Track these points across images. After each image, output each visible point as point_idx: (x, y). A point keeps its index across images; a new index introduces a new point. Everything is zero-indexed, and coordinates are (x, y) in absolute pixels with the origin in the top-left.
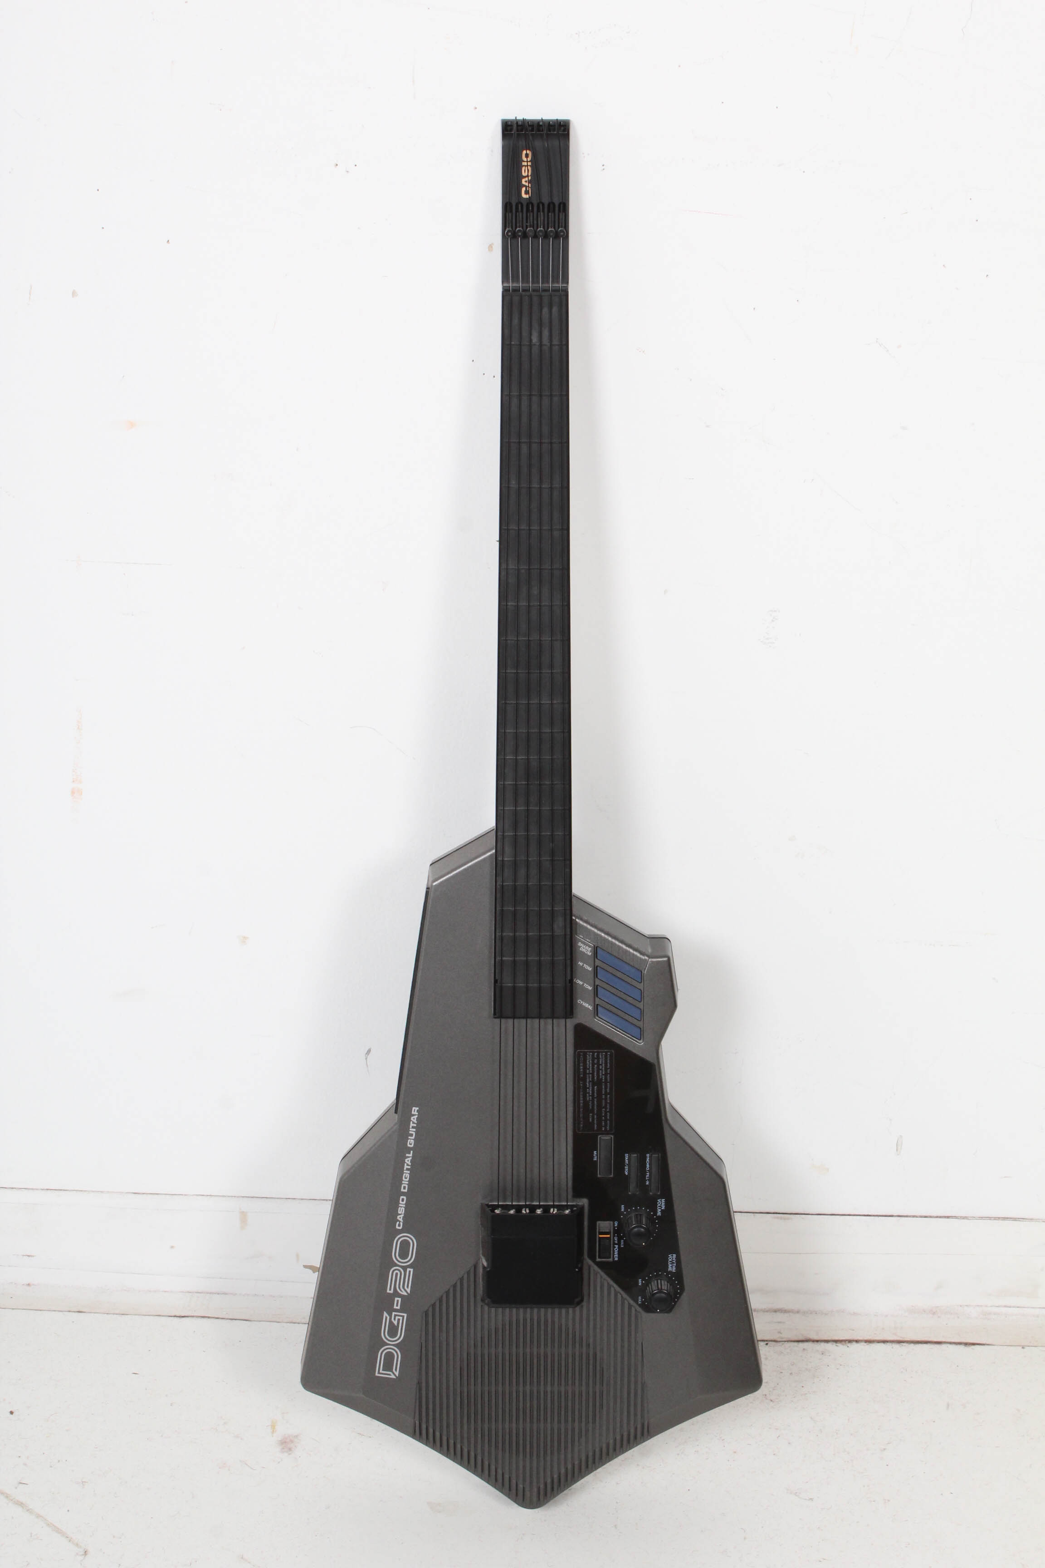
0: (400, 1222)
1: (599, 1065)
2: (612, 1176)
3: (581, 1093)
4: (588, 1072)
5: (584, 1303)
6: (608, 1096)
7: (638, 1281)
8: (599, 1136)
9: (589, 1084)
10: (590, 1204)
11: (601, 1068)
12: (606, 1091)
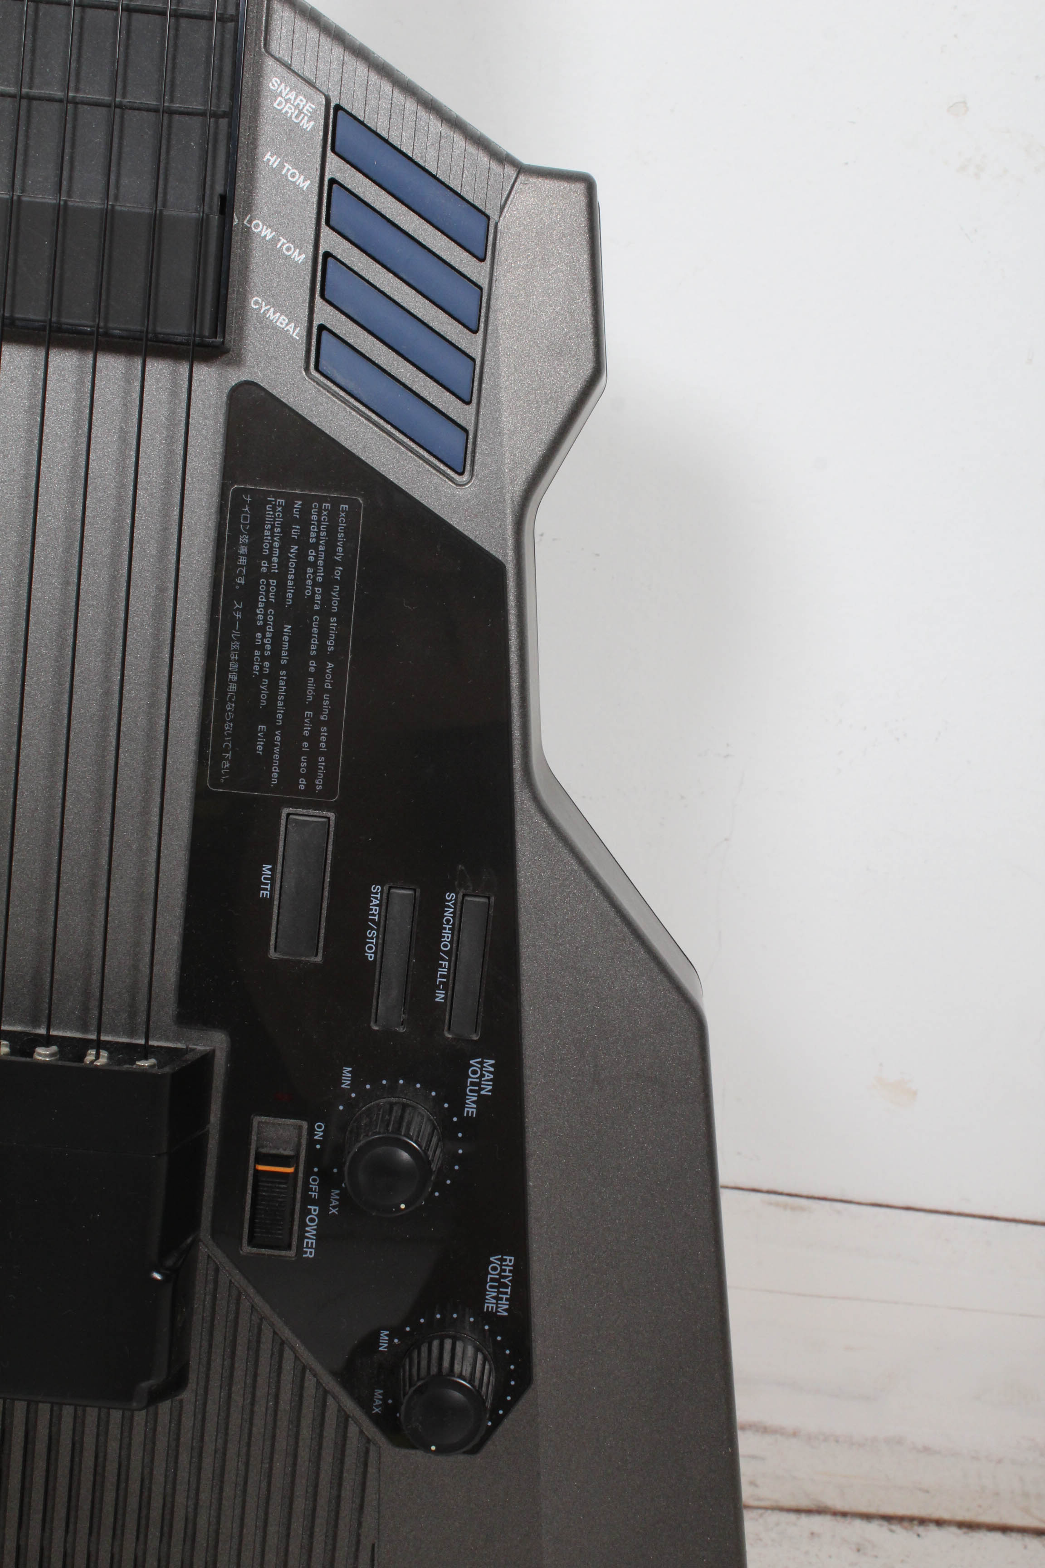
1: (304, 545)
2: (319, 959)
3: (235, 645)
4: (264, 570)
5: (187, 1395)
6: (330, 665)
7: (378, 1337)
8: (285, 811)
9: (265, 615)
10: (234, 1054)
11: (311, 559)
12: (322, 646)
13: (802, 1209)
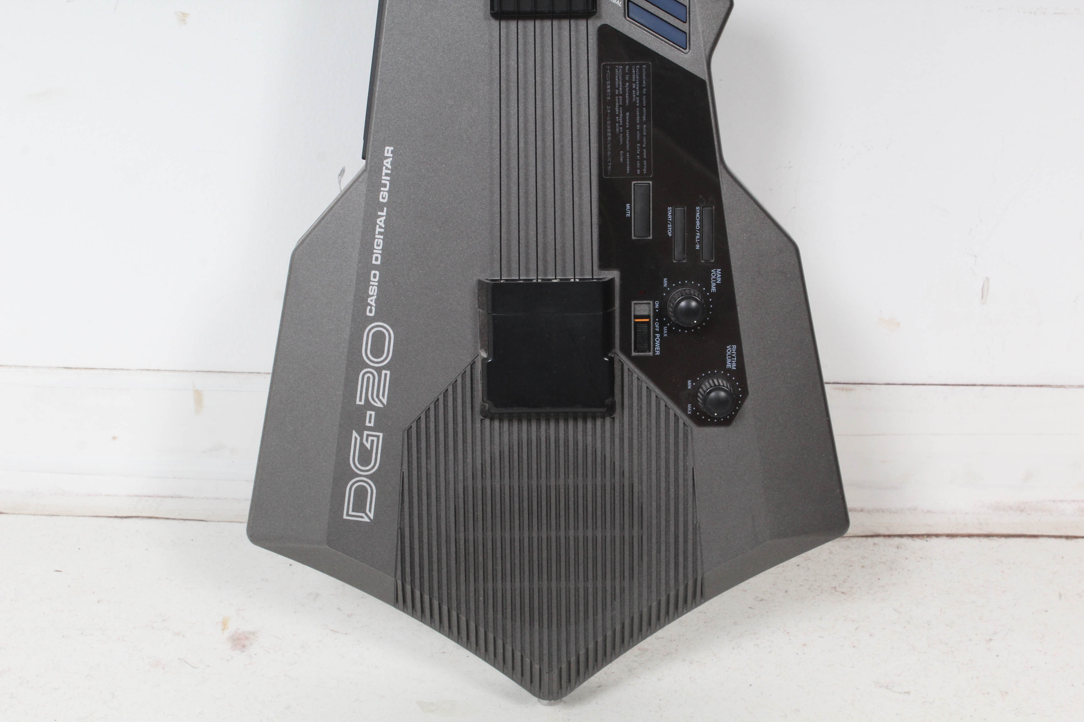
0: (371, 306)
1: (631, 82)
2: (651, 238)
3: (609, 122)
4: (617, 93)
6: (645, 126)
7: (687, 383)
8: (633, 183)
9: (619, 110)
10: (622, 278)
11: (634, 87)
12: (641, 119)
13: (851, 390)
